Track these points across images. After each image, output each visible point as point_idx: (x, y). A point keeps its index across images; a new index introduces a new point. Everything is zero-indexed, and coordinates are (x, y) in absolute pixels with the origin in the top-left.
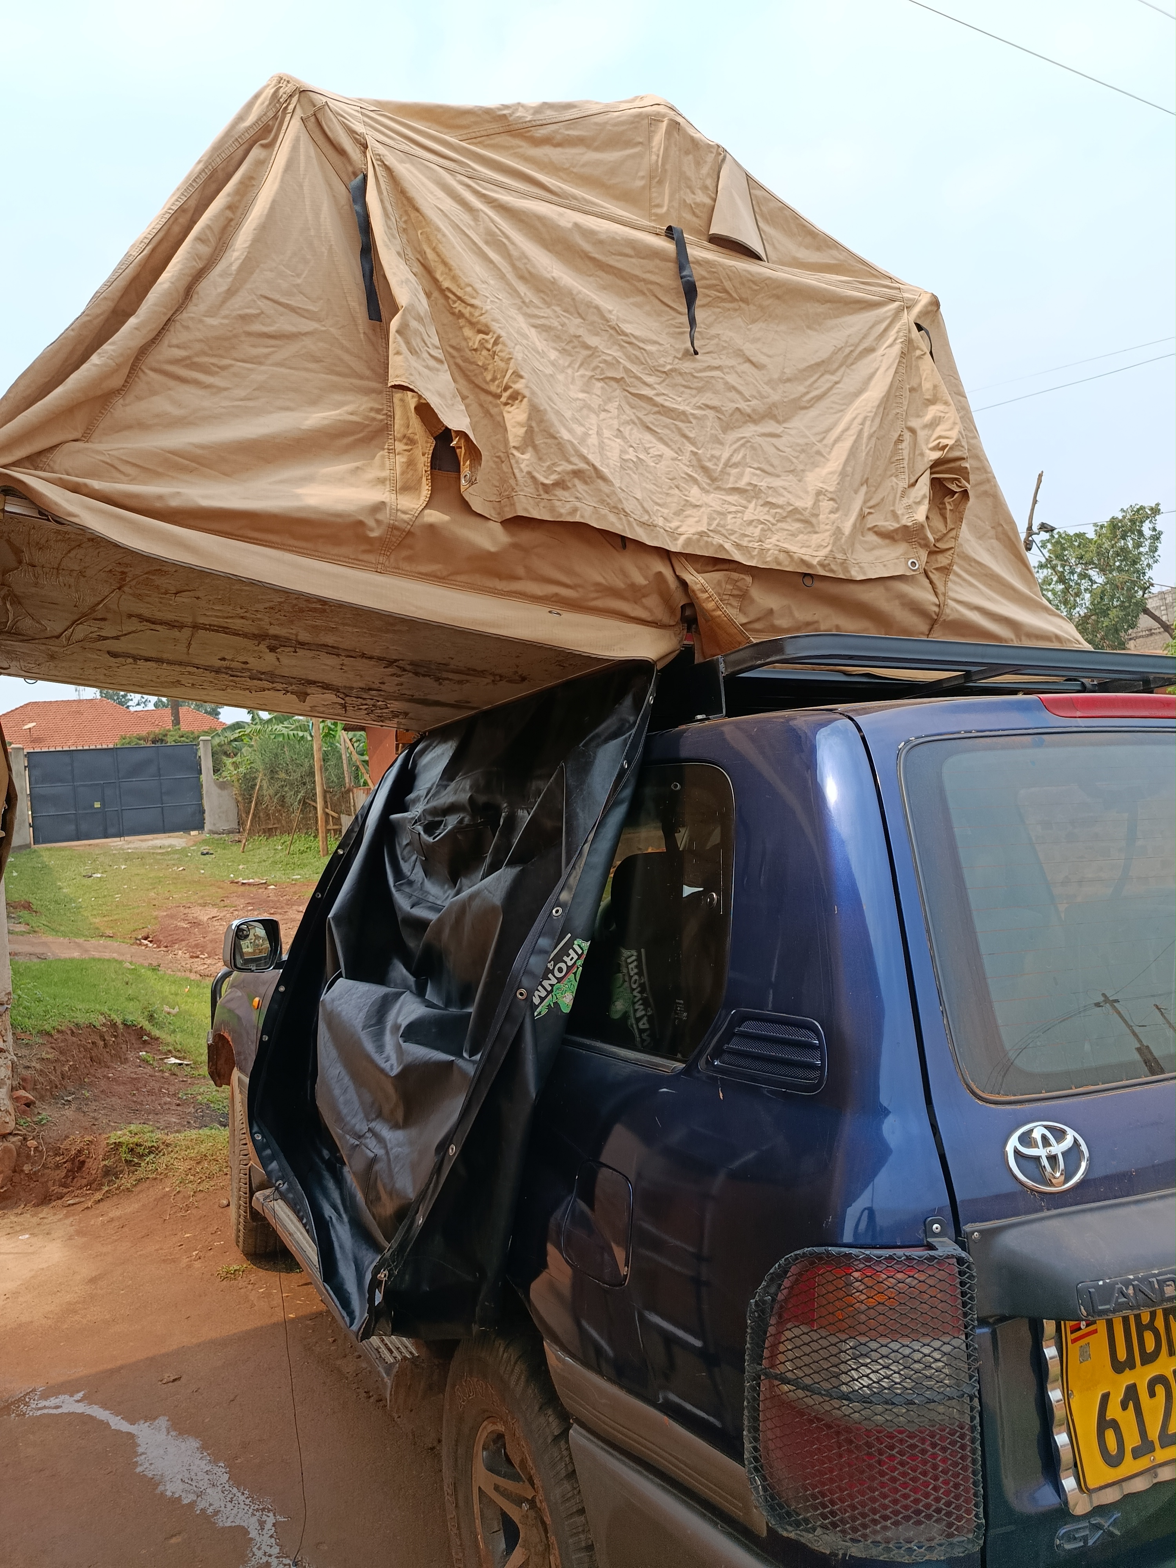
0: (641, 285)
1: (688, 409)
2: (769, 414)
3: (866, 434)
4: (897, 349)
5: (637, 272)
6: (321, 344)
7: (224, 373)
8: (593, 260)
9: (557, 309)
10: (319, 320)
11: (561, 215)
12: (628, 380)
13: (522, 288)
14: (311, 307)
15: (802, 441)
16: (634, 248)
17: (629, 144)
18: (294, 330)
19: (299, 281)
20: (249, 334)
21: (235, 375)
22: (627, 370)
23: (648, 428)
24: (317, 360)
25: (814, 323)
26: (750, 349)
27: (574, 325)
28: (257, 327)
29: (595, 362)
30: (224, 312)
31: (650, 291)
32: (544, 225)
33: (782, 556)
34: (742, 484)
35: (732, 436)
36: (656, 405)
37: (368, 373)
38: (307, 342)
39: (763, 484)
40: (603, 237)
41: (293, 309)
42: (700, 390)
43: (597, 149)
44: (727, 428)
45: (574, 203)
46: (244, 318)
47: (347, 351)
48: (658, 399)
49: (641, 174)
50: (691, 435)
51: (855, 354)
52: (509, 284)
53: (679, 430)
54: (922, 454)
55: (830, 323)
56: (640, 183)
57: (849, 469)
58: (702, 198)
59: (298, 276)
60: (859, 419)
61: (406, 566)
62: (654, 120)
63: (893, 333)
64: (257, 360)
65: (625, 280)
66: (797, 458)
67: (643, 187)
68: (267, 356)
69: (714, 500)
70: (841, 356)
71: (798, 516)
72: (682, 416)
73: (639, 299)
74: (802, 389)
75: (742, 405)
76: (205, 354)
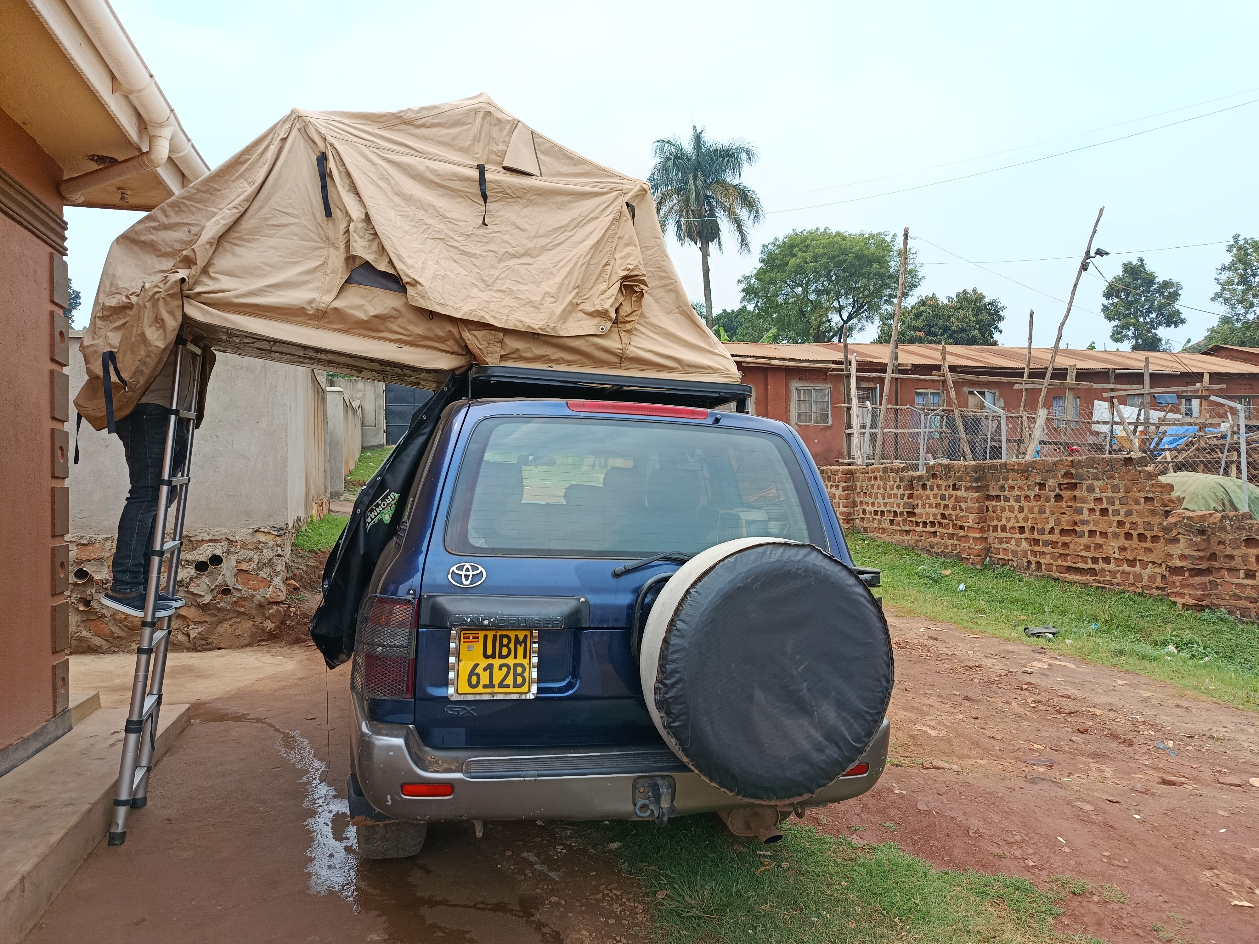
0: (461, 194)
1: (478, 252)
2: (526, 254)
3: (580, 264)
4: (611, 217)
5: (459, 188)
6: (299, 228)
7: (256, 242)
8: (435, 183)
9: (413, 207)
10: (298, 218)
11: (421, 163)
12: (447, 239)
13: (396, 199)
14: (295, 212)
15: (543, 267)
16: (457, 177)
17: (464, 124)
18: (287, 222)
19: (291, 201)
20: (267, 225)
21: (261, 242)
22: (446, 234)
23: (455, 261)
24: (296, 235)
25: (561, 206)
26: (520, 222)
27: (421, 214)
28: (271, 222)
29: (430, 231)
30: (257, 217)
31: (466, 196)
32: (411, 168)
33: (518, 324)
34: (503, 288)
35: (503, 265)
36: (460, 250)
37: (319, 240)
38: (293, 227)
39: (515, 289)
40: (440, 172)
41: (288, 214)
42: (487, 243)
43: (447, 128)
44: (500, 261)
45: (429, 156)
46: (266, 219)
47: (311, 231)
48: (462, 248)
49: (469, 138)
50: (478, 264)
51: (585, 221)
52: (389, 197)
53: (472, 262)
54: (616, 273)
55: (572, 205)
56: (468, 143)
57: (566, 282)
58: (502, 147)
59: (291, 199)
60: (577, 256)
61: (327, 325)
62: (477, 111)
63: (611, 208)
64: (271, 236)
65: (453, 191)
66: (539, 275)
67: (470, 145)
68: (274, 234)
69: (485, 296)
70: (575, 222)
71: (532, 304)
72: (474, 256)
73: (461, 200)
74: (548, 240)
75: (510, 250)
76: (248, 235)
